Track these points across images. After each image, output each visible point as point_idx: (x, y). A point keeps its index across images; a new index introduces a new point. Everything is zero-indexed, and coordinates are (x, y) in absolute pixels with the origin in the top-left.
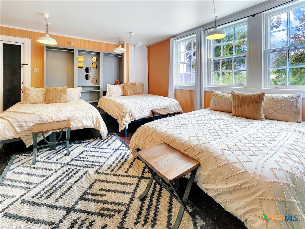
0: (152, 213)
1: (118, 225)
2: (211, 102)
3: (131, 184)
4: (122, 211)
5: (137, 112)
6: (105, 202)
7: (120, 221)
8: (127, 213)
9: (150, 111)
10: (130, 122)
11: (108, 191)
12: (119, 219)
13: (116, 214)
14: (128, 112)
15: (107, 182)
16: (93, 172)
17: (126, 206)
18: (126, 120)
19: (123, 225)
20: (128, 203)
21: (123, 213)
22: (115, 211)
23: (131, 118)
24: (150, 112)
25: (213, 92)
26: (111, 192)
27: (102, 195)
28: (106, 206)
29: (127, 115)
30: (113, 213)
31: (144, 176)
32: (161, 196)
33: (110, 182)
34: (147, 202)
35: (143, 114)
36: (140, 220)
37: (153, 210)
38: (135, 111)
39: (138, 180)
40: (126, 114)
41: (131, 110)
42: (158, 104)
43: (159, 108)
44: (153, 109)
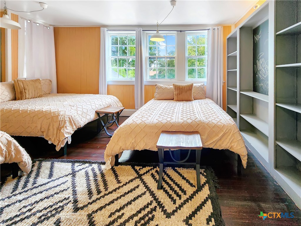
0: (176, 189)
1: (165, 216)
2: (156, 94)
3: (138, 187)
4: (156, 207)
5: (81, 116)
6: (132, 217)
7: (163, 213)
8: (162, 204)
9: (95, 112)
10: (72, 132)
11: (121, 208)
12: (160, 213)
13: (154, 213)
14: (68, 119)
15: (109, 204)
16: (70, 213)
17: (154, 202)
18: (67, 131)
19: (168, 213)
20: (153, 199)
21: (158, 207)
22: (150, 212)
23: (74, 127)
24: (95, 114)
25: (156, 85)
26: (126, 207)
27: (120, 217)
28: (136, 219)
29: (68, 124)
30: (150, 216)
31: (141, 173)
32: (170, 176)
33: (112, 202)
34: (165, 186)
35: (88, 117)
36: (174, 199)
37: (175, 186)
38: (77, 116)
39: (139, 179)
40: (65, 123)
41: (73, 116)
42: (101, 103)
43: (103, 107)
44: (97, 109)
